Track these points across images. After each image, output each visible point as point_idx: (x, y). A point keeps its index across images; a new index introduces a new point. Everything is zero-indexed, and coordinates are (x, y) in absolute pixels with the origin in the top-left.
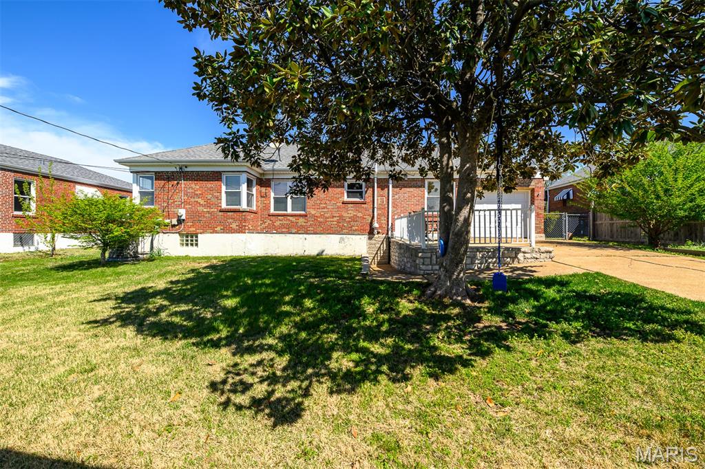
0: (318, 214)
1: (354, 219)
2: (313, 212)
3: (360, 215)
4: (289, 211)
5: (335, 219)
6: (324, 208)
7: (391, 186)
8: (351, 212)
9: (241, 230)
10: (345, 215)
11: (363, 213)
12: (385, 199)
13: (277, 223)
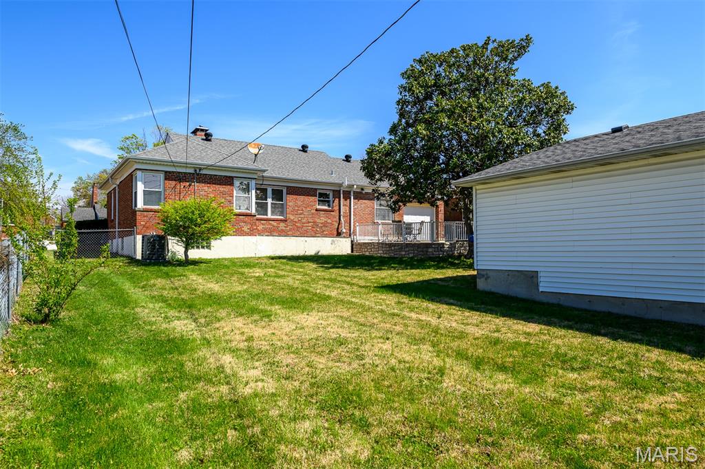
0: (296, 220)
1: (325, 224)
2: (292, 218)
3: (329, 221)
4: (270, 216)
5: (310, 224)
6: (301, 214)
7: (352, 198)
8: (322, 219)
9: (251, 233)
10: (318, 221)
11: (332, 220)
12: (347, 208)
13: (260, 227)
